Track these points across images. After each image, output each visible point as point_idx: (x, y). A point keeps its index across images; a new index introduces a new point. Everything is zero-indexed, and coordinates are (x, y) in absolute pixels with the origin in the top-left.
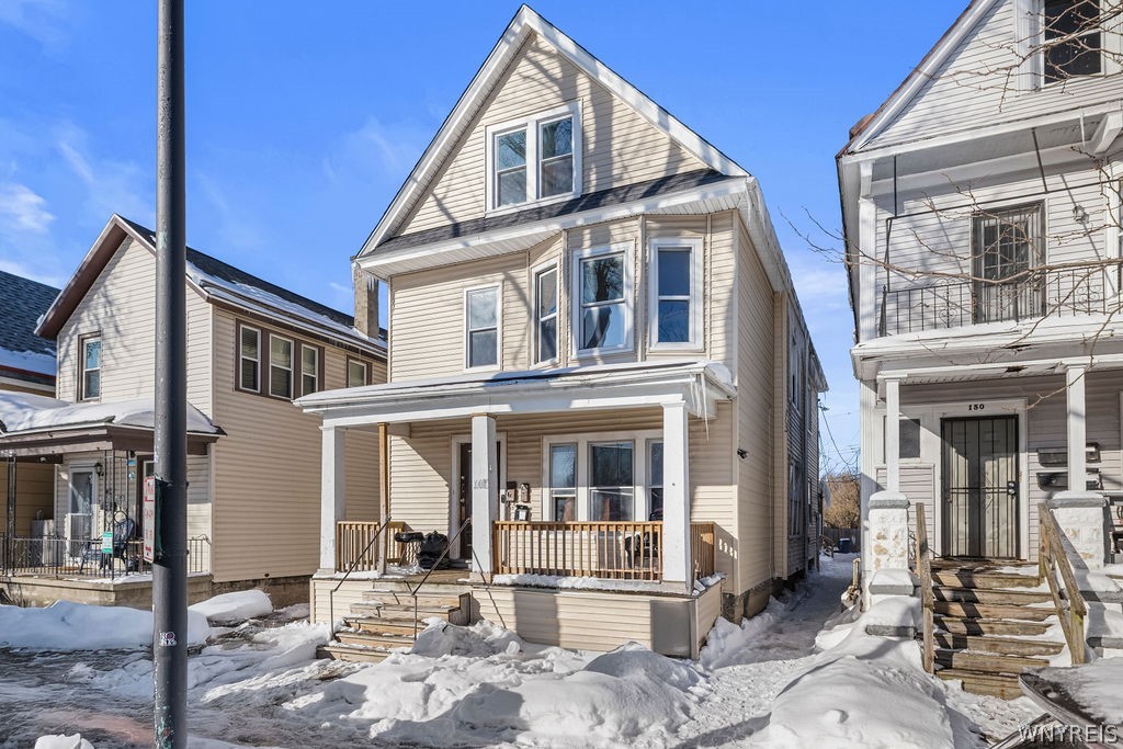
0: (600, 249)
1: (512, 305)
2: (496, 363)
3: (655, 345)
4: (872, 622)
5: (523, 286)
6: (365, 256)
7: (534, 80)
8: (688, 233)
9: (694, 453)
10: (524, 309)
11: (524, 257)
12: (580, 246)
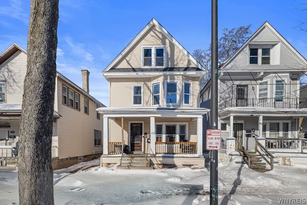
0: (172, 81)
1: (146, 90)
2: (141, 104)
3: (184, 104)
4: (237, 161)
5: (149, 86)
6: (106, 72)
7: (155, 37)
8: (190, 81)
9: (189, 128)
10: (150, 92)
11: (150, 79)
12: (167, 79)
